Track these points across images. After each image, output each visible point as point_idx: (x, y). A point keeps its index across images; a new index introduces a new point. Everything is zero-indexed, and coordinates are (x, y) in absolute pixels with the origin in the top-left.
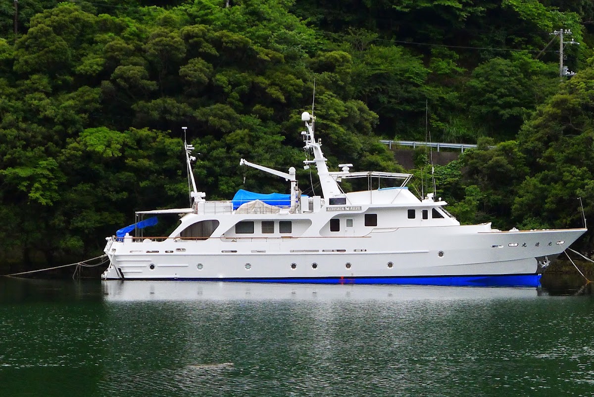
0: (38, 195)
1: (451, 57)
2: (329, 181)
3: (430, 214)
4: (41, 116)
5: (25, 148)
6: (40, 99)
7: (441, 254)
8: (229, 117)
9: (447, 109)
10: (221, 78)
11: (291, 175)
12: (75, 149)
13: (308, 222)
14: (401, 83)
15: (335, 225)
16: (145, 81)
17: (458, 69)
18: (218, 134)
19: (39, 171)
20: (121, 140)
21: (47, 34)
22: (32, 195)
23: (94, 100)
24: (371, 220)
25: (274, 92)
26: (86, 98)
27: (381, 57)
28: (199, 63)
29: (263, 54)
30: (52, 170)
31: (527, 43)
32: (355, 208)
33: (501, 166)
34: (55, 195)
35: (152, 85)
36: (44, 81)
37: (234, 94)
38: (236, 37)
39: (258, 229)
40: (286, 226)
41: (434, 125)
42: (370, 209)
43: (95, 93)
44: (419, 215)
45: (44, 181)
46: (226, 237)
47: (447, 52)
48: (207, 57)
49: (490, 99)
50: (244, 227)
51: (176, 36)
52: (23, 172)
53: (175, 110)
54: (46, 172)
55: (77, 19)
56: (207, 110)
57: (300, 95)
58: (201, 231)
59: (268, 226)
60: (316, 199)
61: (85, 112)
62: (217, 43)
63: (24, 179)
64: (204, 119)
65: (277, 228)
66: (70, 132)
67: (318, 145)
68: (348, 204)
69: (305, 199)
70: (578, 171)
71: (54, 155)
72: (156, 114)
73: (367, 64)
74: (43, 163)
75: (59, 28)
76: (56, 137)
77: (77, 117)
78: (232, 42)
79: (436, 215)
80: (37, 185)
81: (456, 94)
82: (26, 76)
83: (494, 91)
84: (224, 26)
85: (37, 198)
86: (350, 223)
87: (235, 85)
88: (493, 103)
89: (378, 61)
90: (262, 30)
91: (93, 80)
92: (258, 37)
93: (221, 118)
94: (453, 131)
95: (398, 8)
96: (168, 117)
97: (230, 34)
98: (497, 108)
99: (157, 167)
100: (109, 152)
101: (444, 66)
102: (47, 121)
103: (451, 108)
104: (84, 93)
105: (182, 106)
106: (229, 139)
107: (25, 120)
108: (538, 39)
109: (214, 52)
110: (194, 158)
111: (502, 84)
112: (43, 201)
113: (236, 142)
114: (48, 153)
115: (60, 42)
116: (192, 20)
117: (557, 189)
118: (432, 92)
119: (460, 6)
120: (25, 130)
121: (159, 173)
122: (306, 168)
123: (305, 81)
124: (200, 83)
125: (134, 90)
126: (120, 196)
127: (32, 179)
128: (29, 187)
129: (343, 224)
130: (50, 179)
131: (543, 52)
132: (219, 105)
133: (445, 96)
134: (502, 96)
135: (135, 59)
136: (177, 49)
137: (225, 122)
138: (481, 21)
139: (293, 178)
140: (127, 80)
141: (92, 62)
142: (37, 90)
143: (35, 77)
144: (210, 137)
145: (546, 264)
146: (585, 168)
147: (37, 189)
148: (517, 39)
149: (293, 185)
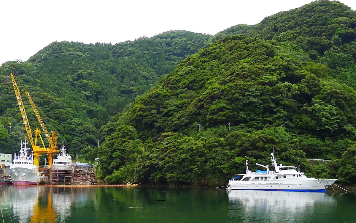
0: (225, 171)
1: (330, 140)
2: (277, 168)
3: (298, 175)
4: (227, 155)
5: (223, 161)
6: (227, 151)
7: (300, 185)
8: (267, 154)
9: (328, 152)
10: (266, 146)
11: (267, 167)
12: (233, 161)
13: (270, 177)
14: (316, 146)
15: (277, 178)
16: (249, 147)
17: (331, 143)
18: (264, 158)
19: (225, 166)
20: (243, 159)
21: (230, 137)
22: (224, 171)
23: (238, 151)
24: (285, 177)
25: (278, 149)
26: (237, 151)
27: (310, 140)
28: (261, 142)
29: (276, 140)
30: (228, 166)
31: (349, 136)
32: (281, 174)
33: (335, 165)
34: (228, 171)
35: (251, 148)
36: (229, 147)
37: (269, 149)
38: (270, 137)
39: (260, 178)
40: (266, 178)
41: (325, 155)
42: (284, 174)
43: (239, 150)
44: (296, 176)
45: (226, 168)
46: (253, 180)
47: (329, 139)
48: (263, 141)
49: (338, 149)
50: (257, 178)
51: (257, 137)
52: (221, 166)
53: (255, 153)
54: (227, 166)
55: (237, 134)
56: (262, 153)
57: (284, 149)
58: (248, 179)
59: (262, 178)
60: (272, 172)
61: (236, 153)
62: (266, 138)
63: (222, 168)
64: (261, 155)
65: (264, 178)
66: (232, 158)
67: (275, 160)
68: (280, 173)
69: (270, 172)
70: (351, 166)
71: (229, 163)
72: (250, 154)
73: (307, 142)
74: (226, 164)
75: (232, 136)
76: (229, 159)
77: (234, 155)
78: (269, 138)
79: (300, 176)
80: (225, 169)
81: (330, 148)
82: (225, 146)
83: (339, 148)
84: (268, 135)
85: (224, 172)
86: (280, 177)
87: (269, 147)
88: (338, 150)
89: (310, 141)
90: (277, 135)
91: (239, 147)
92: (276, 137)
93: (265, 154)
94: (329, 157)
95: (316, 129)
96: (253, 154)
97: (269, 136)
98: (339, 151)
99: (251, 165)
100: (240, 162)
101: (327, 142)
102: (228, 156)
103: (329, 152)
104: (237, 149)
105: (257, 152)
106: (266, 159)
107: (224, 155)
108: (352, 135)
109: (265, 140)
110: (248, 163)
111: (341, 146)
112: (226, 173)
113: (268, 160)
114: (228, 162)
115: (232, 139)
116: (262, 133)
117: (346, 170)
118: (324, 148)
119: (331, 128)
120: (223, 158)
121: (251, 166)
122: (272, 165)
123: (286, 146)
124: (261, 147)
125: (247, 149)
126: (242, 171)
127: (224, 168)
128: (223, 169)
129: (278, 178)
130: (227, 168)
131: (353, 138)
132: (265, 152)
133: (328, 149)
134: (341, 149)
135: (247, 142)
136: (256, 140)
137: (266, 155)
138: (338, 132)
139: (268, 167)
140: (245, 146)
141: (239, 143)
142: (227, 149)
143: (227, 146)
144: (262, 159)
145: (327, 187)
146: (353, 165)
147: (225, 170)
148: (347, 136)
149: (268, 169)
